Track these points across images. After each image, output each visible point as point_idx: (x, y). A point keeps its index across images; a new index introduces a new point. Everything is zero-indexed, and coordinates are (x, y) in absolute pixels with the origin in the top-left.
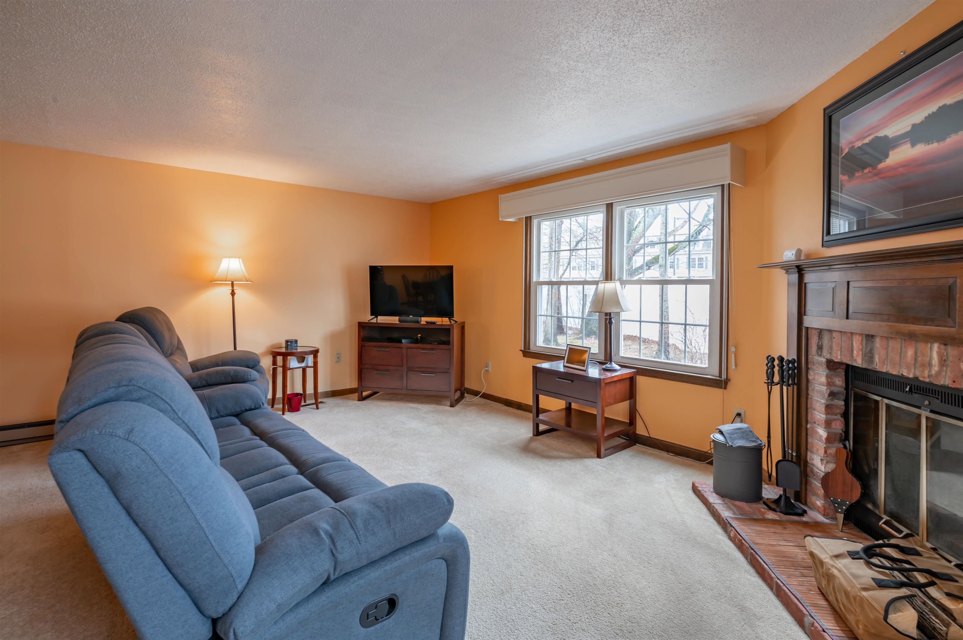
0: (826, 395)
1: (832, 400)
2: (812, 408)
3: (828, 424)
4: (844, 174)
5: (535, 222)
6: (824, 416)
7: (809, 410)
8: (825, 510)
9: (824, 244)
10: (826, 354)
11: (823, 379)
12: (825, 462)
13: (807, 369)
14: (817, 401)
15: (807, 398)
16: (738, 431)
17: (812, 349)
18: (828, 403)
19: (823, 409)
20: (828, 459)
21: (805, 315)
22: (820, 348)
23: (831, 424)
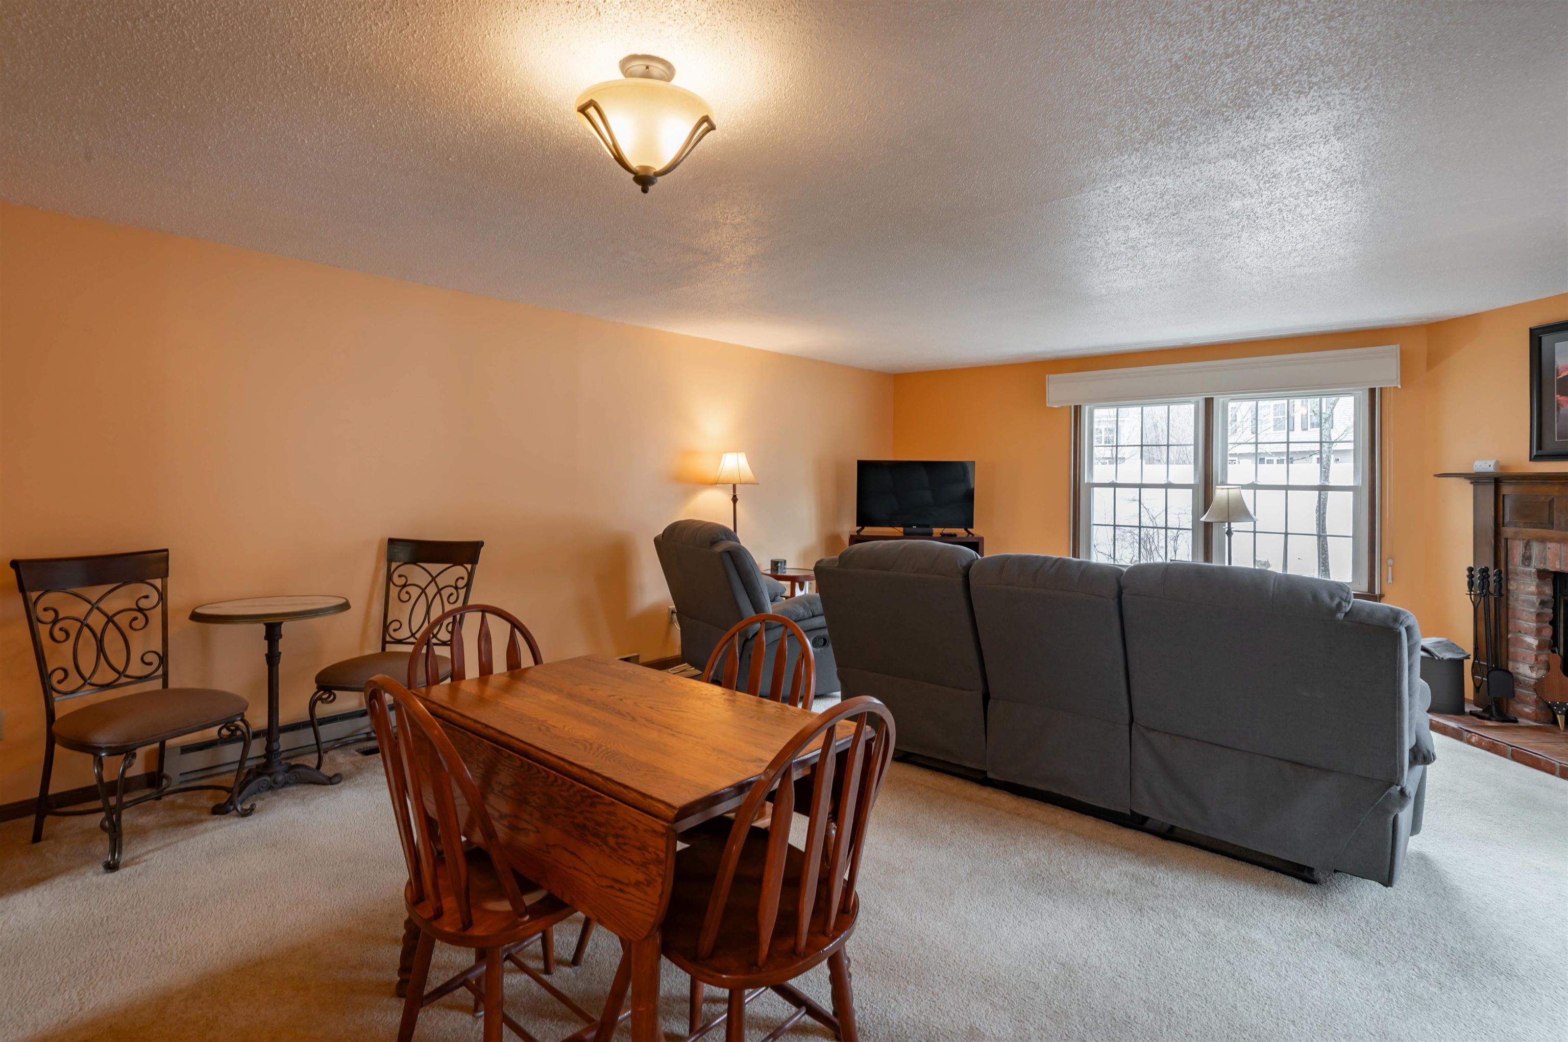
0: (1537, 604)
1: (1542, 608)
2: (1514, 617)
3: (1538, 632)
4: (1562, 395)
5: (1086, 410)
6: (1535, 625)
7: (1511, 620)
8: (1536, 715)
9: (1533, 458)
10: (1535, 564)
11: (1533, 588)
12: (1536, 668)
13: (1507, 580)
14: (1523, 611)
15: (1507, 609)
16: (1439, 644)
17: (1515, 559)
18: (1539, 611)
19: (1534, 618)
20: (1538, 665)
21: (1503, 525)
22: (1527, 559)
23: (1541, 631)
